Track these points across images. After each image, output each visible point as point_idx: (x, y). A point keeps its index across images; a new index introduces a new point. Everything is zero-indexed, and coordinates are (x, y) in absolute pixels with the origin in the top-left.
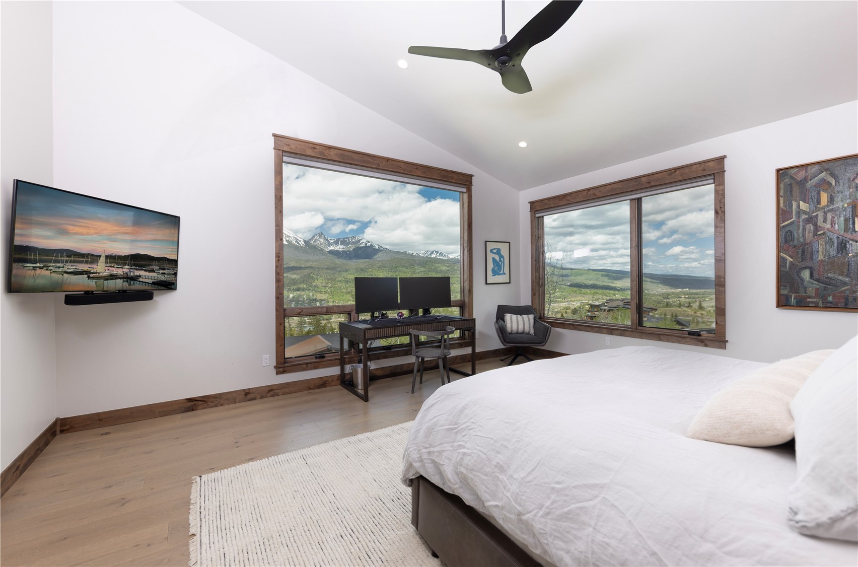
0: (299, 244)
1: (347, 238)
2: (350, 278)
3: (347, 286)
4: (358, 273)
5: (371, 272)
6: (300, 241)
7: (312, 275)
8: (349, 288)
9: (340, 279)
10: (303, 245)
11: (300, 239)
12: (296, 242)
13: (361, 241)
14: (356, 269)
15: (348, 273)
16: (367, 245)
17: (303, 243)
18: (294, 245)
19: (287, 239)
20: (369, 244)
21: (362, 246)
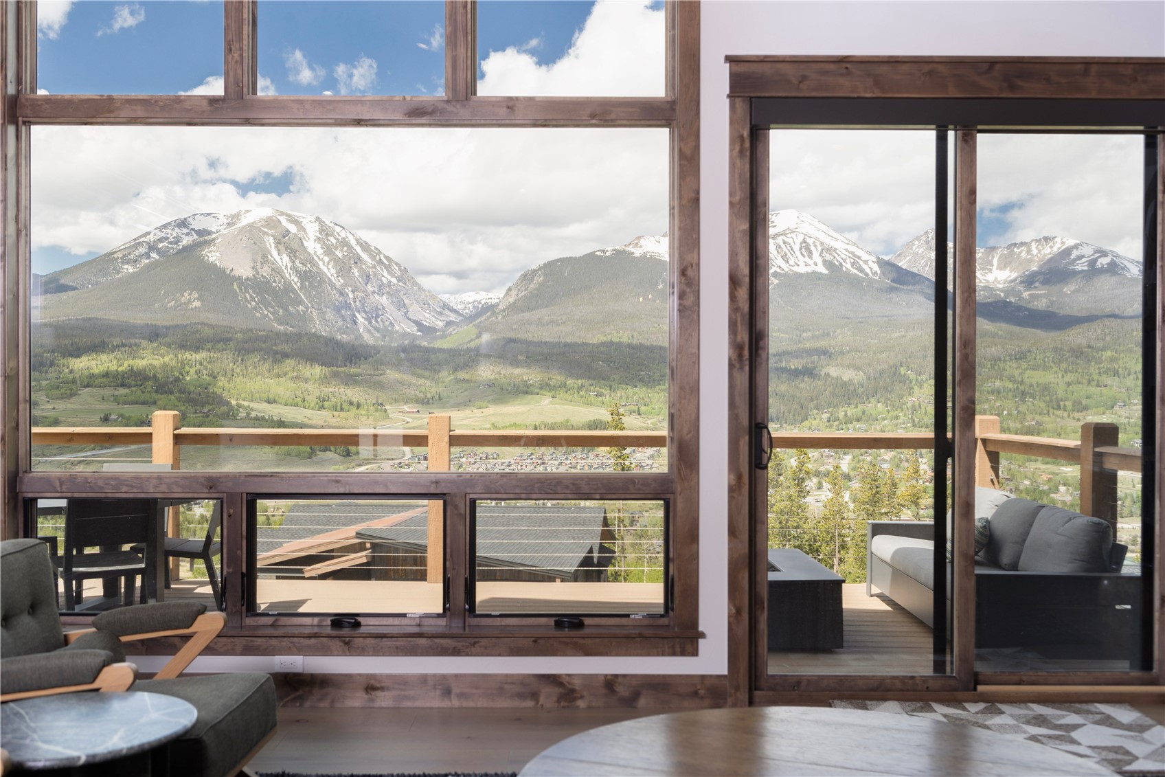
0: (862, 271)
1: (1022, 244)
2: (1034, 381)
3: (1023, 408)
4: (1064, 366)
5: (1112, 360)
6: (866, 262)
7: (903, 370)
8: (1029, 417)
9: (998, 384)
10: (876, 273)
11: (865, 256)
12: (852, 264)
13: (1075, 253)
14: (1056, 350)
15: (1024, 365)
16: (1098, 264)
17: (876, 268)
18: (847, 274)
19: (828, 257)
20: (1104, 261)
21: (1079, 268)
